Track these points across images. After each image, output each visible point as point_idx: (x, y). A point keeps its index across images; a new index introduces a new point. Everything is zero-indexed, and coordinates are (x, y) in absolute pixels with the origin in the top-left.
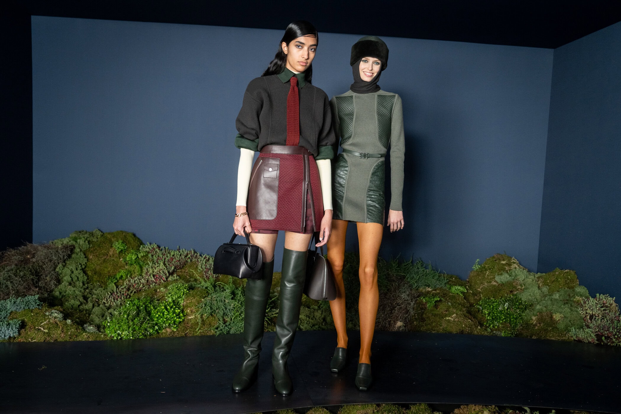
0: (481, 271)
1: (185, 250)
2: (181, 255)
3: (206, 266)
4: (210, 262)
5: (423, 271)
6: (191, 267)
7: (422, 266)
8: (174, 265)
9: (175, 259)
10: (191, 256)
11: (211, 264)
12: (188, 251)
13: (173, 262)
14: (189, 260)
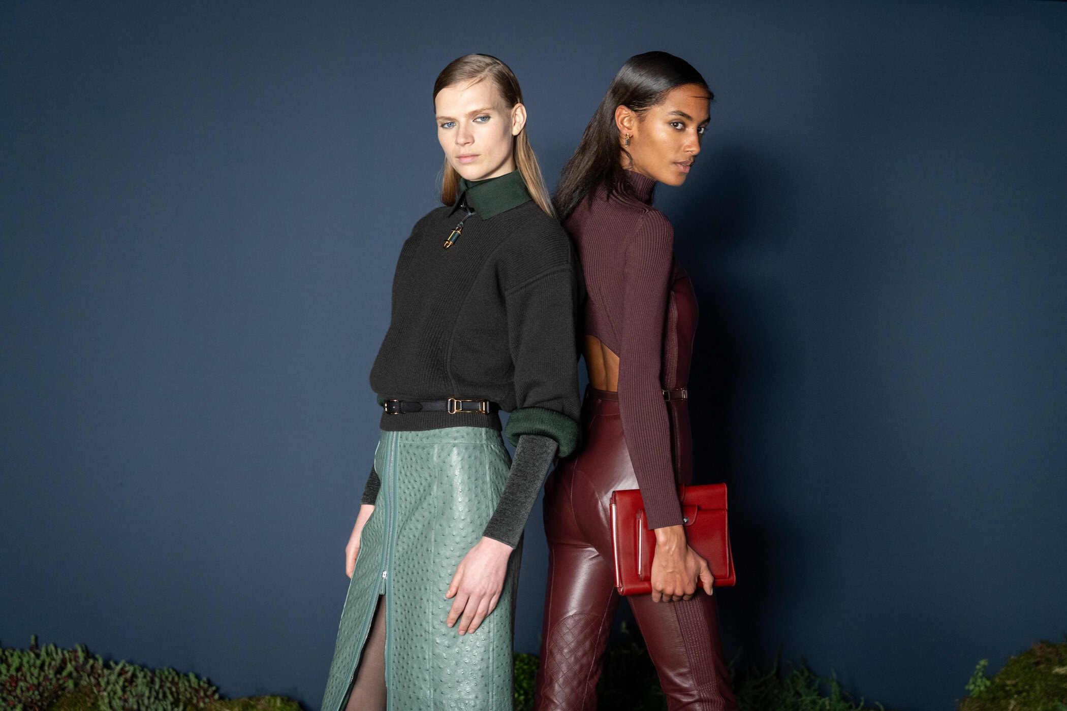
0: (992, 700)
1: (56, 648)
2: (42, 667)
3: (126, 701)
4: (139, 688)
5: (814, 702)
6: (75, 705)
7: (809, 685)
8: (20, 702)
9: (26, 680)
10: (76, 669)
11: (142, 695)
12: (65, 652)
13: (18, 691)
14: (70, 684)
